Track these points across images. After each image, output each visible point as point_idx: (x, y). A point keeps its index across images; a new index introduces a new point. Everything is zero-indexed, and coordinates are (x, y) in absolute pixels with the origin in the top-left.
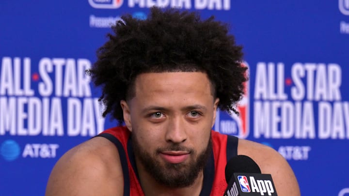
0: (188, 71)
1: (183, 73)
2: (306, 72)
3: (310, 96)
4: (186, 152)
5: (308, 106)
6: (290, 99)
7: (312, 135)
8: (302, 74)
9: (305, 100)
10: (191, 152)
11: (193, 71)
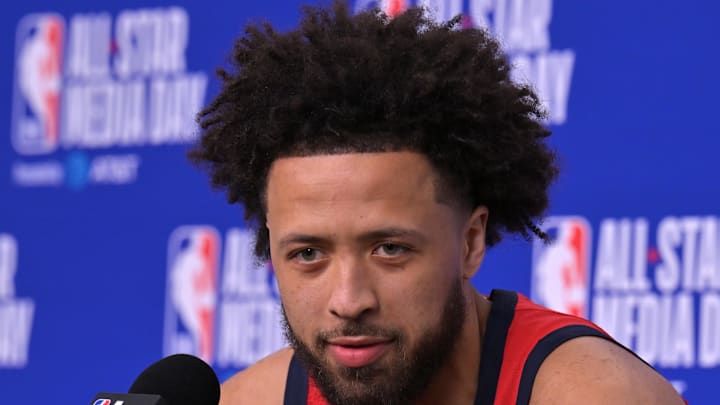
0: (371, 151)
1: (359, 155)
2: (683, 235)
3: (688, 282)
4: (380, 338)
5: (685, 303)
6: (655, 290)
7: (688, 360)
8: (676, 238)
9: (678, 290)
10: (394, 339)
11: (384, 151)
